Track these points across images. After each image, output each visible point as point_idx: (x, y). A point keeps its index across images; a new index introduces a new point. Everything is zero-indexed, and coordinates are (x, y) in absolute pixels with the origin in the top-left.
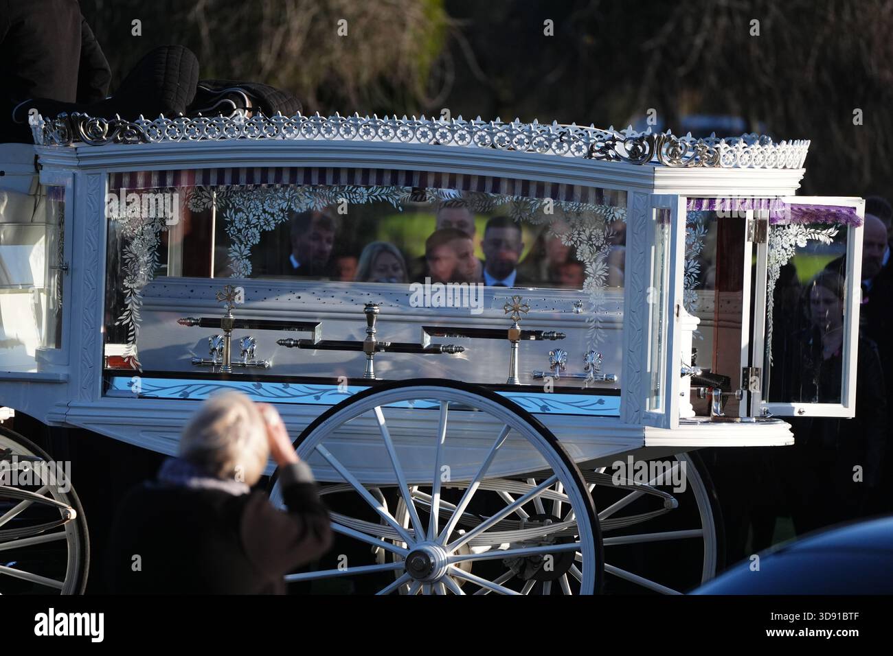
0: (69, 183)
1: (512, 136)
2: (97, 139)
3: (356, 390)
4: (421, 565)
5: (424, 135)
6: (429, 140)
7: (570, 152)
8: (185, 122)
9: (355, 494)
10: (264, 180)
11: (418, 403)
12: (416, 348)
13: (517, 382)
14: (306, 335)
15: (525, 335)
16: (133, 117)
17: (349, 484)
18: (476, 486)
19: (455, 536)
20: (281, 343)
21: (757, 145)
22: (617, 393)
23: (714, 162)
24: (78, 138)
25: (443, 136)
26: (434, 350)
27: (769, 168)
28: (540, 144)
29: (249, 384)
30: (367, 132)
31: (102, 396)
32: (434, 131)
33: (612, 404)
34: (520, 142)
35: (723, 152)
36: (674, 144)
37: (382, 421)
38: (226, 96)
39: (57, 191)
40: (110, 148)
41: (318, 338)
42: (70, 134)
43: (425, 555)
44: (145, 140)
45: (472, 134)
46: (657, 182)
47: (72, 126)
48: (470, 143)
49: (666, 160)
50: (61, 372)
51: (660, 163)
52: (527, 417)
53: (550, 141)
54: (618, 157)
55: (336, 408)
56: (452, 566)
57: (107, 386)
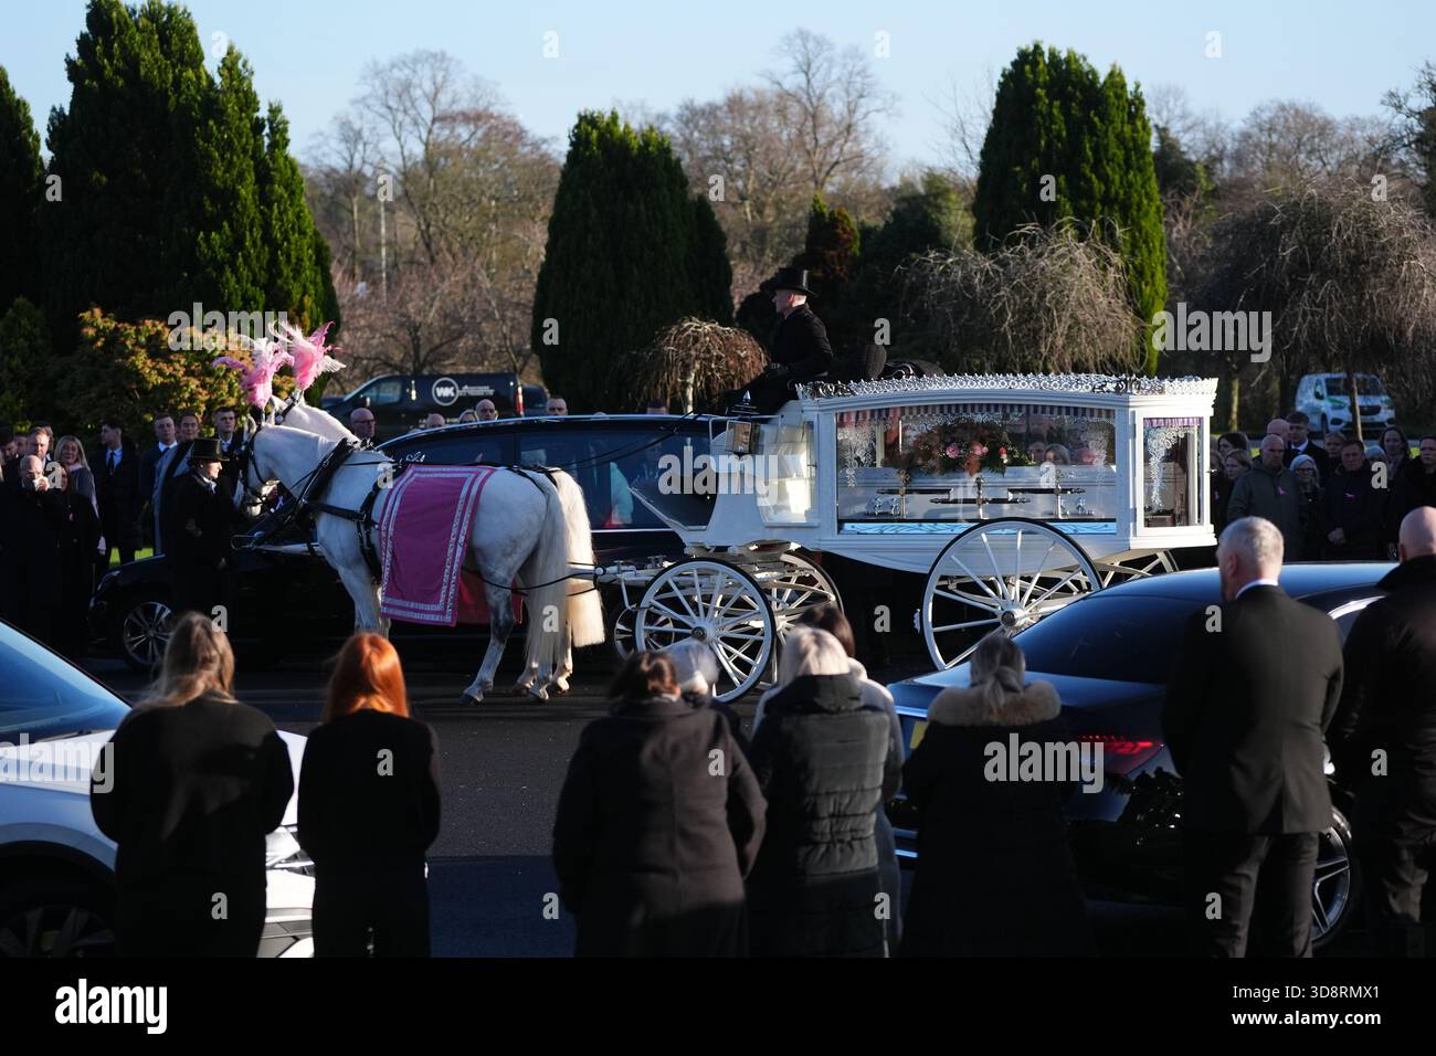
0: (815, 420)
1: (1050, 382)
2: (828, 394)
3: (973, 525)
4: (1009, 619)
5: (1003, 384)
6: (1006, 387)
7: (1082, 390)
8: (875, 383)
9: (975, 583)
10: (918, 413)
11: (1006, 531)
12: (1005, 501)
13: (1060, 517)
14: (945, 496)
15: (1064, 491)
16: (847, 382)
17: (970, 577)
18: (1038, 575)
19: (1029, 602)
20: (932, 501)
21: (1186, 381)
22: (1113, 520)
23: (1162, 391)
24: (819, 395)
25: (1013, 384)
26: (1014, 501)
27: (1194, 394)
28: (1066, 386)
29: (916, 524)
30: (972, 384)
31: (839, 532)
32: (1008, 381)
33: (1112, 526)
34: (1055, 385)
35: (1166, 387)
36: (1139, 383)
37: (985, 540)
38: (901, 368)
39: (810, 425)
40: (835, 399)
41: (952, 498)
42: (815, 393)
43: (1012, 614)
44: (854, 394)
45: (1029, 382)
46: (1131, 404)
47: (816, 389)
48: (1028, 387)
49: (1135, 392)
50: (816, 522)
51: (1131, 393)
52: (1065, 536)
53: (1072, 384)
54: (1108, 391)
55: (961, 536)
56: (1028, 619)
57: (840, 528)
